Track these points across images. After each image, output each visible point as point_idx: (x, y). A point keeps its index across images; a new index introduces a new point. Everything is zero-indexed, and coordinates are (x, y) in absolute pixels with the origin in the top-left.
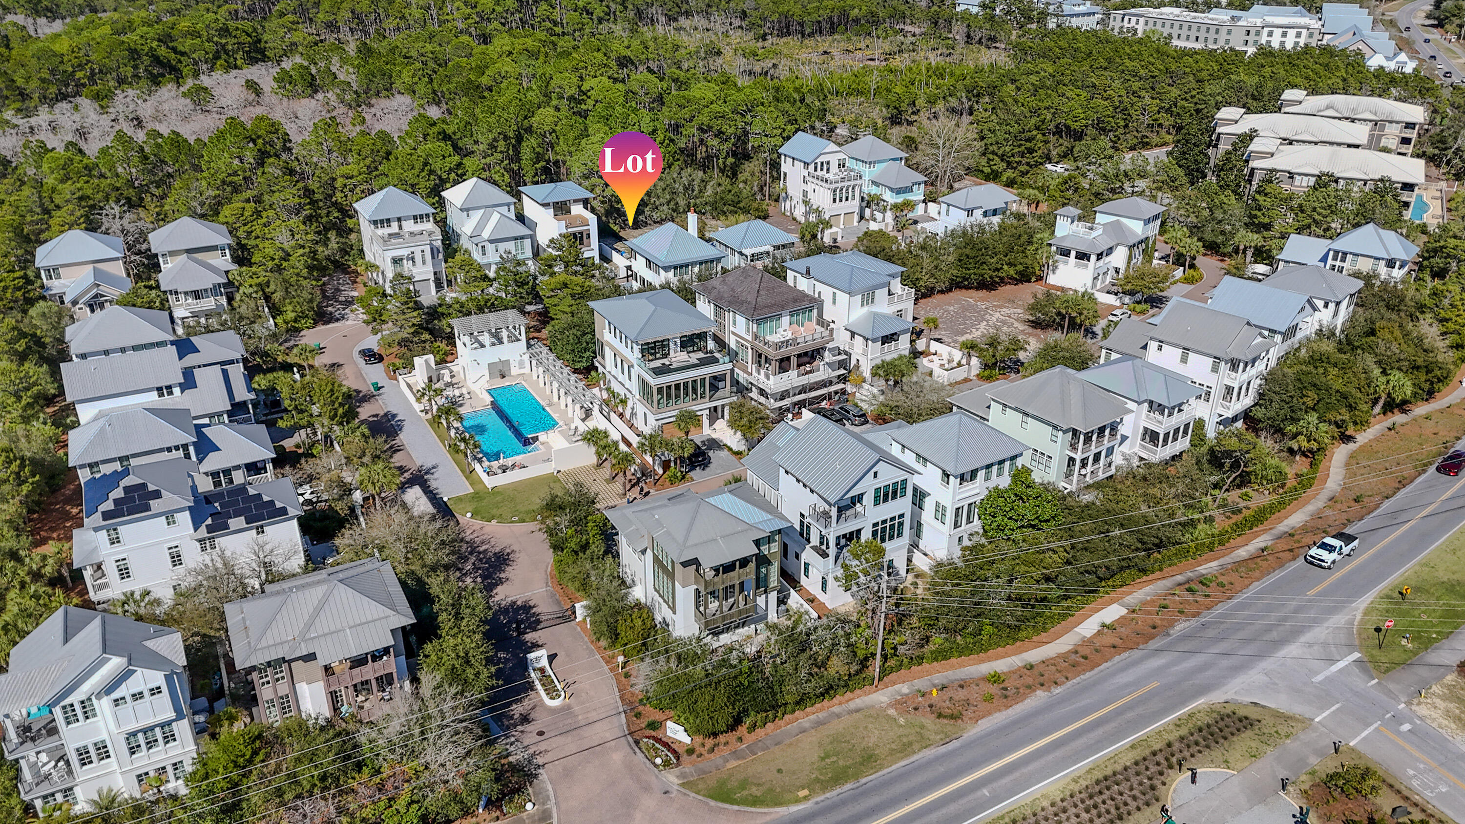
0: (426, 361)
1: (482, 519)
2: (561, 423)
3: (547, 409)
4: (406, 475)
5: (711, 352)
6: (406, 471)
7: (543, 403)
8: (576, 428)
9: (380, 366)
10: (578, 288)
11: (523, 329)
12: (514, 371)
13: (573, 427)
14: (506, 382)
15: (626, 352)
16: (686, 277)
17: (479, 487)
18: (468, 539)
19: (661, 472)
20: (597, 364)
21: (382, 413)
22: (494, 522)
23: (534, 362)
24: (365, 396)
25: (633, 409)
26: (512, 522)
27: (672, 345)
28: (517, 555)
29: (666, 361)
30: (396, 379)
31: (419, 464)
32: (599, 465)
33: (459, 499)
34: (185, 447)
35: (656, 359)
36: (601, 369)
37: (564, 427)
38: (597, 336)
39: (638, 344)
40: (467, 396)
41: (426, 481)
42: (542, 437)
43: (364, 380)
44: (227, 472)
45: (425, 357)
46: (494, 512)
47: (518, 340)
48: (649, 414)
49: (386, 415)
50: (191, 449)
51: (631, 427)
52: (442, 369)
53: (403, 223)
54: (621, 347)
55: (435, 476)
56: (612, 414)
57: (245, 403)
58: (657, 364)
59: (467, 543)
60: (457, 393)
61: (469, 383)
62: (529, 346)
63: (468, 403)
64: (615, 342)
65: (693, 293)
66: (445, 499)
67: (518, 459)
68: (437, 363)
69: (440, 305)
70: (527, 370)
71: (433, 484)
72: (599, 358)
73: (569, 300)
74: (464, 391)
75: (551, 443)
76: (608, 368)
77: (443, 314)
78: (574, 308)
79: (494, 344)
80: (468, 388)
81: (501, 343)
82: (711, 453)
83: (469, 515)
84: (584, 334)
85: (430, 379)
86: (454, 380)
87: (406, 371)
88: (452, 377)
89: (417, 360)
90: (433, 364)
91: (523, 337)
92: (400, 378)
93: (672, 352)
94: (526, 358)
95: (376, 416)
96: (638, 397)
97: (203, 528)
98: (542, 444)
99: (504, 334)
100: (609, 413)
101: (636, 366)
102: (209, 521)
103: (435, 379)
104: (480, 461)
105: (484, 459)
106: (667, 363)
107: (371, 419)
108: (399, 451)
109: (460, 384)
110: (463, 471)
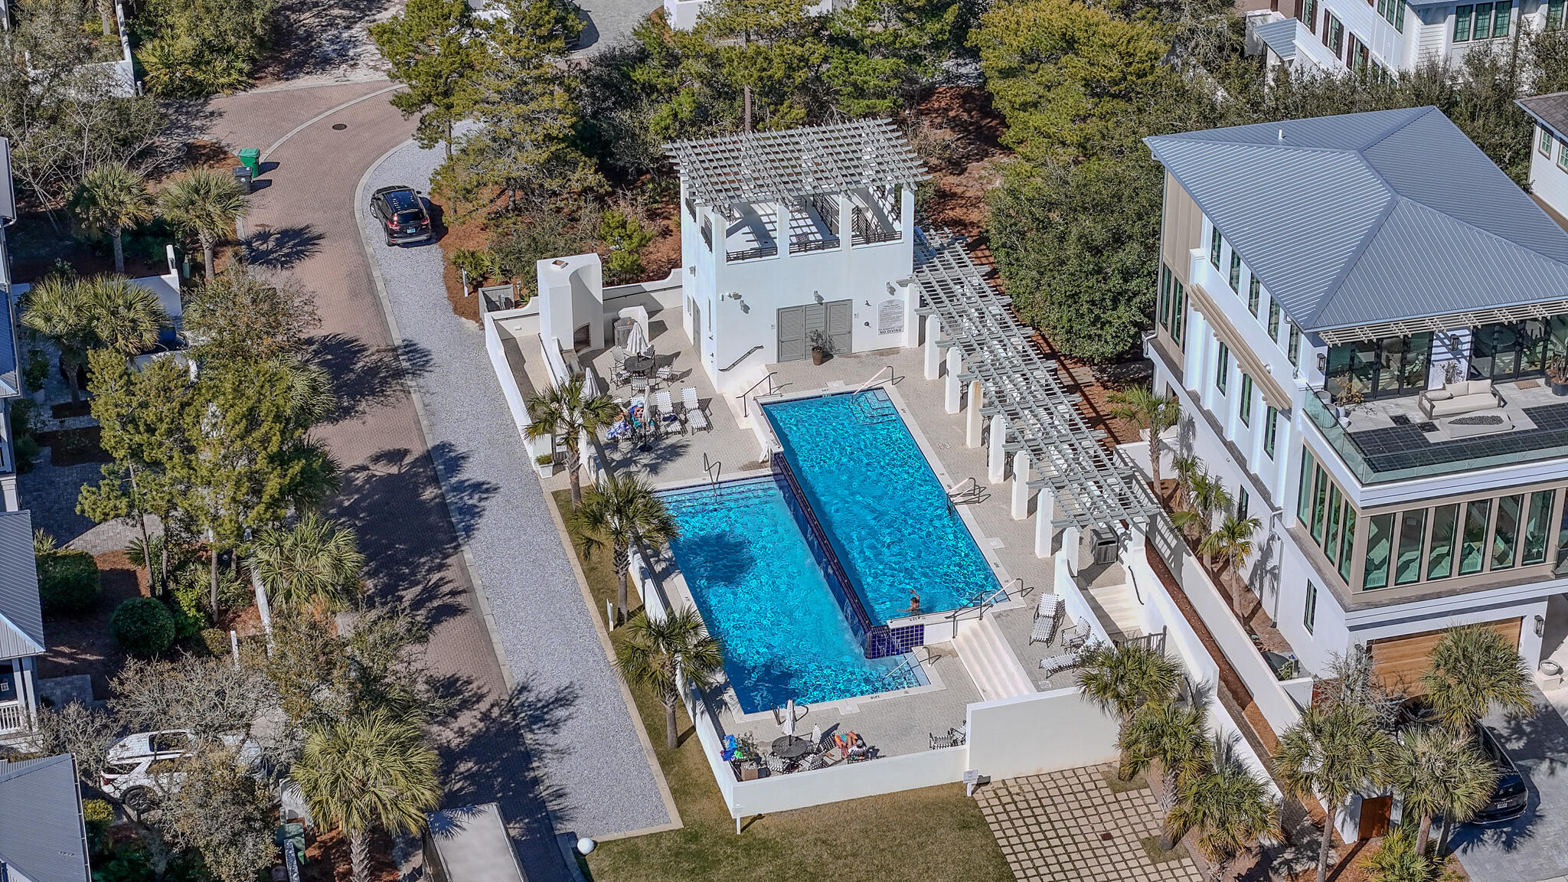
0: (576, 278)
2: (1009, 585)
3: (963, 511)
4: (468, 720)
6: (465, 705)
7: (953, 486)
8: (1060, 607)
9: (428, 261)
10: (1113, 59)
11: (908, 200)
12: (863, 340)
13: (1048, 609)
14: (833, 381)
15: (1272, 355)
16: (1500, 49)
17: (701, 807)
19: (1349, 836)
20: (1151, 353)
21: (417, 450)
23: (933, 323)
24: (372, 371)
25: (1266, 553)
27: (1439, 352)
29: (1410, 407)
30: (476, 316)
31: (513, 677)
32: (1129, 775)
33: (632, 851)
35: (1376, 394)
36: (1162, 376)
37: (1018, 602)
38: (1166, 255)
39: (1316, 341)
40: (696, 420)
41: (528, 757)
42: (937, 630)
43: (377, 305)
45: (575, 262)
47: (889, 235)
48: (1324, 596)
49: (427, 458)
52: (629, 300)
54: (1252, 330)
55: (564, 737)
56: (1190, 561)
58: (1377, 416)
60: (664, 402)
61: (708, 365)
62: (923, 255)
63: (698, 445)
64: (1233, 305)
65: (1524, 124)
66: (584, 846)
67: (846, 709)
68: (611, 279)
69: (642, 57)
70: (906, 339)
71: (553, 772)
72: (1162, 334)
73: (1075, 97)
74: (690, 397)
75: (966, 660)
76: (1193, 382)
77: (650, 89)
78: (1092, 127)
79: (802, 244)
80: (703, 383)
81: (830, 240)
82: (1540, 776)
84: (1118, 240)
85: (582, 338)
86: (663, 346)
87: (509, 292)
88: (657, 329)
89: (545, 268)
90: (597, 290)
91: (905, 226)
92: (488, 317)
93: (1436, 377)
94: (909, 297)
95: (395, 456)
96: (1291, 521)
98: (935, 656)
99: (844, 207)
100: (1176, 553)
101: (1299, 414)
103: (597, 339)
104: (712, 701)
105: (730, 695)
106: (1417, 417)
107: (381, 470)
108: (453, 611)
109: (678, 366)
110: (655, 733)
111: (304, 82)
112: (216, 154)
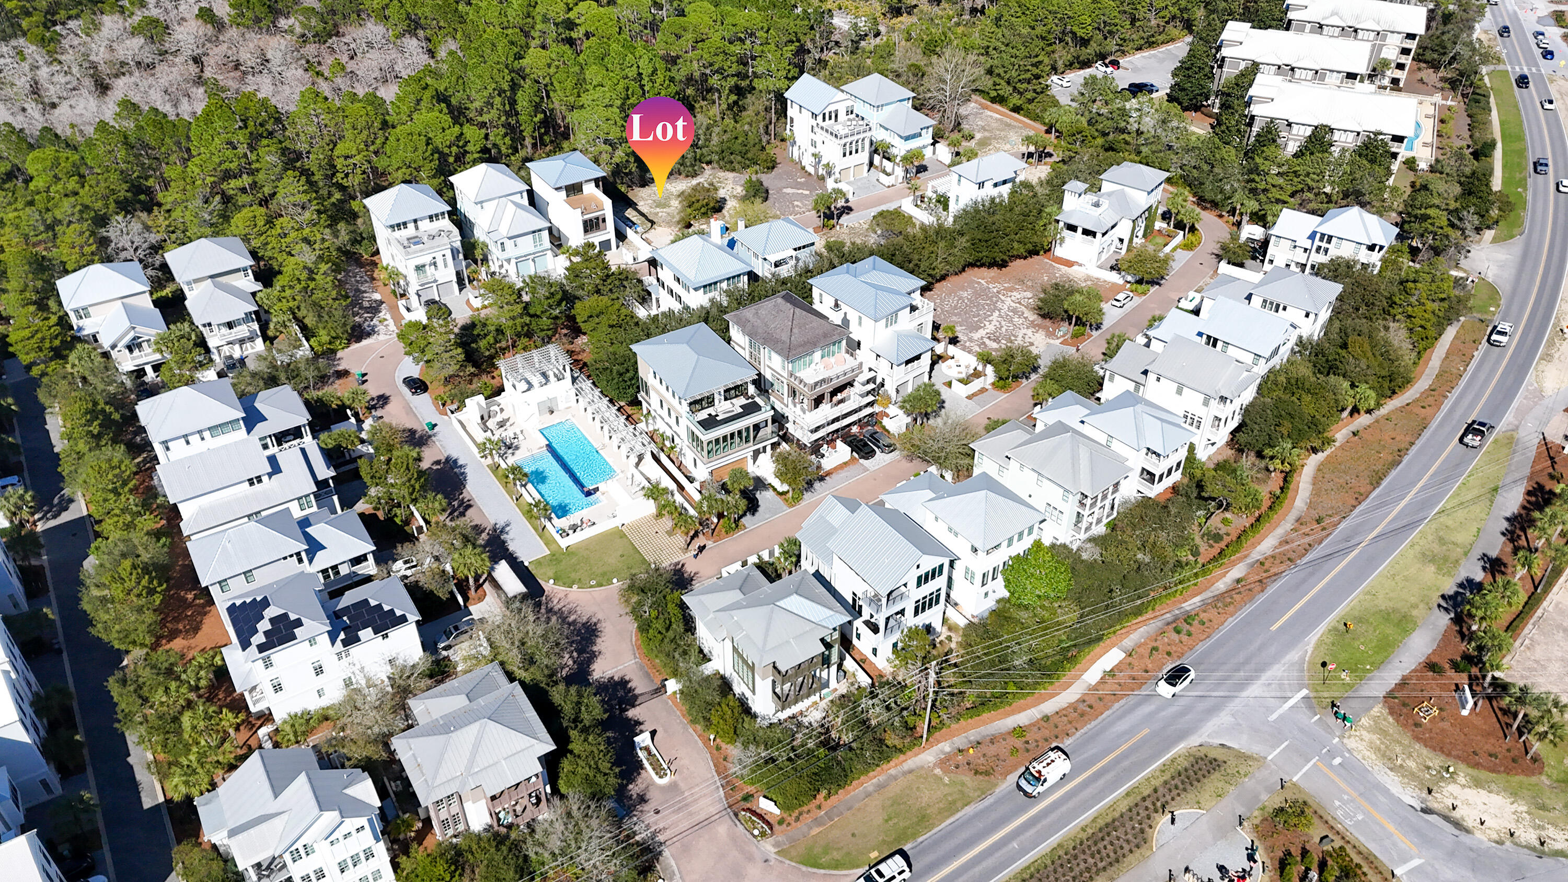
0: (478, 404)
1: (564, 584)
2: (618, 471)
3: (601, 452)
4: (484, 536)
5: (752, 397)
6: (483, 531)
7: (596, 446)
8: (633, 475)
9: (427, 398)
11: (567, 367)
12: (561, 406)
13: (629, 476)
14: (556, 419)
15: (673, 402)
17: (553, 547)
18: (556, 609)
19: (715, 520)
20: (641, 399)
21: (443, 460)
22: (575, 587)
23: (580, 396)
24: (421, 437)
25: (681, 450)
26: (592, 587)
27: (716, 396)
28: (604, 625)
30: (447, 415)
31: (493, 522)
32: (659, 515)
33: (538, 562)
34: (298, 554)
35: (703, 409)
36: (645, 405)
37: (621, 475)
38: (641, 376)
39: (685, 397)
40: (521, 437)
41: (504, 543)
43: (415, 414)
44: (334, 568)
45: (476, 398)
46: (573, 575)
47: (564, 378)
48: (698, 461)
49: (447, 461)
50: (303, 555)
52: (493, 404)
53: (419, 223)
54: (668, 396)
55: (511, 535)
56: (662, 455)
57: (326, 481)
58: (703, 415)
59: (556, 613)
60: (511, 433)
61: (519, 419)
62: (574, 381)
63: (523, 445)
64: (662, 390)
65: (726, 322)
66: (526, 564)
67: (586, 513)
68: (486, 400)
70: (573, 403)
71: (512, 547)
72: (643, 394)
74: (516, 429)
75: (612, 495)
76: (654, 407)
77: (479, 335)
79: (541, 384)
80: (520, 425)
81: (548, 382)
83: (552, 581)
84: (628, 371)
85: (482, 419)
86: (505, 416)
87: (457, 408)
88: (503, 413)
89: (468, 400)
90: (483, 403)
91: (568, 375)
92: (451, 415)
93: (717, 403)
94: (572, 393)
95: (439, 463)
96: (686, 443)
97: (339, 643)
99: (551, 374)
101: (684, 418)
102: (342, 636)
103: (486, 417)
104: (549, 519)
105: (553, 515)
106: (714, 414)
107: (435, 467)
108: (470, 506)
109: (511, 421)
110: (536, 529)
111: (365, 342)
112: (345, 374)
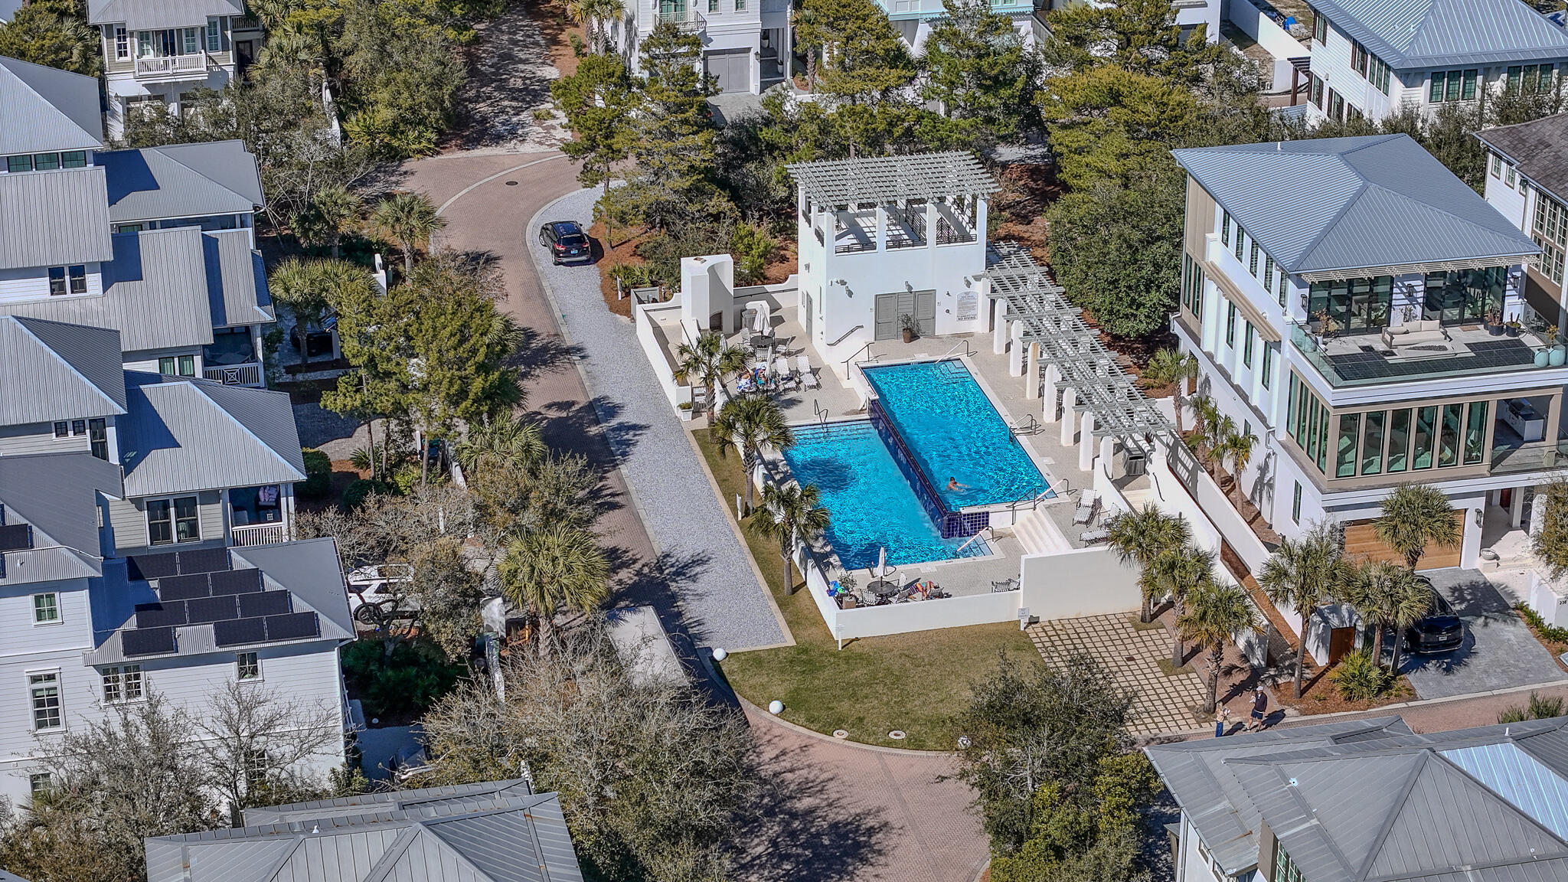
0: (712, 270)
1: (811, 722)
2: (1056, 484)
3: (1023, 440)
4: (624, 575)
5: (1513, 330)
6: (626, 565)
7: (1014, 423)
8: (1097, 503)
9: (591, 275)
10: (1149, 108)
11: (982, 208)
12: (945, 325)
13: (1088, 499)
14: (919, 353)
15: (1265, 303)
16: (1465, 107)
17: (811, 633)
18: (767, 771)
19: (1322, 659)
20: (1176, 329)
21: (582, 401)
22: (840, 736)
23: (1001, 306)
24: (545, 349)
25: (1263, 469)
26: (889, 744)
27: (1399, 299)
28: (894, 839)
29: (1376, 342)
30: (628, 313)
31: (660, 547)
32: (1149, 618)
33: (756, 660)
34: (97, 426)
35: (1348, 331)
36: (1186, 345)
37: (1064, 498)
38: (1188, 247)
39: (1300, 284)
40: (809, 380)
41: (674, 597)
42: (1000, 518)
43: (547, 304)
44: (186, 504)
45: (712, 260)
46: (844, 707)
47: (966, 238)
48: (1309, 492)
49: (591, 406)
50: (111, 433)
51: (1254, 519)
52: (753, 297)
54: (1251, 288)
55: (700, 586)
56: (1204, 476)
57: (246, 331)
58: (1350, 345)
59: (764, 782)
60: (783, 366)
61: (819, 344)
62: (993, 258)
63: (807, 397)
64: (1238, 273)
65: (1479, 154)
66: (718, 654)
67: (927, 570)
68: (740, 280)
69: (768, 122)
70: (978, 326)
71: (692, 610)
72: (1185, 312)
73: (1120, 140)
74: (803, 363)
75: (1023, 540)
76: (1208, 345)
77: (772, 147)
78: (1131, 162)
79: (896, 243)
80: (814, 357)
81: (917, 238)
82: (1477, 627)
83: (775, 706)
84: (1152, 239)
85: (716, 323)
86: (780, 332)
87: (656, 292)
88: (776, 321)
89: (687, 263)
90: (728, 281)
91: (981, 231)
92: (639, 310)
93: (1397, 317)
94: (981, 289)
95: (565, 404)
96: (1282, 435)
97: (116, 640)
98: (998, 537)
99: (931, 217)
100: (1193, 474)
101: (1287, 345)
102: (132, 624)
103: (728, 324)
104: (822, 562)
105: (834, 559)
106: (1380, 347)
107: (553, 414)
108: (614, 506)
109: (793, 347)
110: (774, 585)
111: (482, 152)
